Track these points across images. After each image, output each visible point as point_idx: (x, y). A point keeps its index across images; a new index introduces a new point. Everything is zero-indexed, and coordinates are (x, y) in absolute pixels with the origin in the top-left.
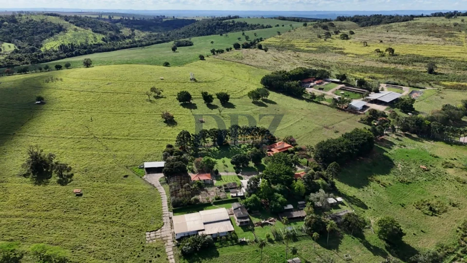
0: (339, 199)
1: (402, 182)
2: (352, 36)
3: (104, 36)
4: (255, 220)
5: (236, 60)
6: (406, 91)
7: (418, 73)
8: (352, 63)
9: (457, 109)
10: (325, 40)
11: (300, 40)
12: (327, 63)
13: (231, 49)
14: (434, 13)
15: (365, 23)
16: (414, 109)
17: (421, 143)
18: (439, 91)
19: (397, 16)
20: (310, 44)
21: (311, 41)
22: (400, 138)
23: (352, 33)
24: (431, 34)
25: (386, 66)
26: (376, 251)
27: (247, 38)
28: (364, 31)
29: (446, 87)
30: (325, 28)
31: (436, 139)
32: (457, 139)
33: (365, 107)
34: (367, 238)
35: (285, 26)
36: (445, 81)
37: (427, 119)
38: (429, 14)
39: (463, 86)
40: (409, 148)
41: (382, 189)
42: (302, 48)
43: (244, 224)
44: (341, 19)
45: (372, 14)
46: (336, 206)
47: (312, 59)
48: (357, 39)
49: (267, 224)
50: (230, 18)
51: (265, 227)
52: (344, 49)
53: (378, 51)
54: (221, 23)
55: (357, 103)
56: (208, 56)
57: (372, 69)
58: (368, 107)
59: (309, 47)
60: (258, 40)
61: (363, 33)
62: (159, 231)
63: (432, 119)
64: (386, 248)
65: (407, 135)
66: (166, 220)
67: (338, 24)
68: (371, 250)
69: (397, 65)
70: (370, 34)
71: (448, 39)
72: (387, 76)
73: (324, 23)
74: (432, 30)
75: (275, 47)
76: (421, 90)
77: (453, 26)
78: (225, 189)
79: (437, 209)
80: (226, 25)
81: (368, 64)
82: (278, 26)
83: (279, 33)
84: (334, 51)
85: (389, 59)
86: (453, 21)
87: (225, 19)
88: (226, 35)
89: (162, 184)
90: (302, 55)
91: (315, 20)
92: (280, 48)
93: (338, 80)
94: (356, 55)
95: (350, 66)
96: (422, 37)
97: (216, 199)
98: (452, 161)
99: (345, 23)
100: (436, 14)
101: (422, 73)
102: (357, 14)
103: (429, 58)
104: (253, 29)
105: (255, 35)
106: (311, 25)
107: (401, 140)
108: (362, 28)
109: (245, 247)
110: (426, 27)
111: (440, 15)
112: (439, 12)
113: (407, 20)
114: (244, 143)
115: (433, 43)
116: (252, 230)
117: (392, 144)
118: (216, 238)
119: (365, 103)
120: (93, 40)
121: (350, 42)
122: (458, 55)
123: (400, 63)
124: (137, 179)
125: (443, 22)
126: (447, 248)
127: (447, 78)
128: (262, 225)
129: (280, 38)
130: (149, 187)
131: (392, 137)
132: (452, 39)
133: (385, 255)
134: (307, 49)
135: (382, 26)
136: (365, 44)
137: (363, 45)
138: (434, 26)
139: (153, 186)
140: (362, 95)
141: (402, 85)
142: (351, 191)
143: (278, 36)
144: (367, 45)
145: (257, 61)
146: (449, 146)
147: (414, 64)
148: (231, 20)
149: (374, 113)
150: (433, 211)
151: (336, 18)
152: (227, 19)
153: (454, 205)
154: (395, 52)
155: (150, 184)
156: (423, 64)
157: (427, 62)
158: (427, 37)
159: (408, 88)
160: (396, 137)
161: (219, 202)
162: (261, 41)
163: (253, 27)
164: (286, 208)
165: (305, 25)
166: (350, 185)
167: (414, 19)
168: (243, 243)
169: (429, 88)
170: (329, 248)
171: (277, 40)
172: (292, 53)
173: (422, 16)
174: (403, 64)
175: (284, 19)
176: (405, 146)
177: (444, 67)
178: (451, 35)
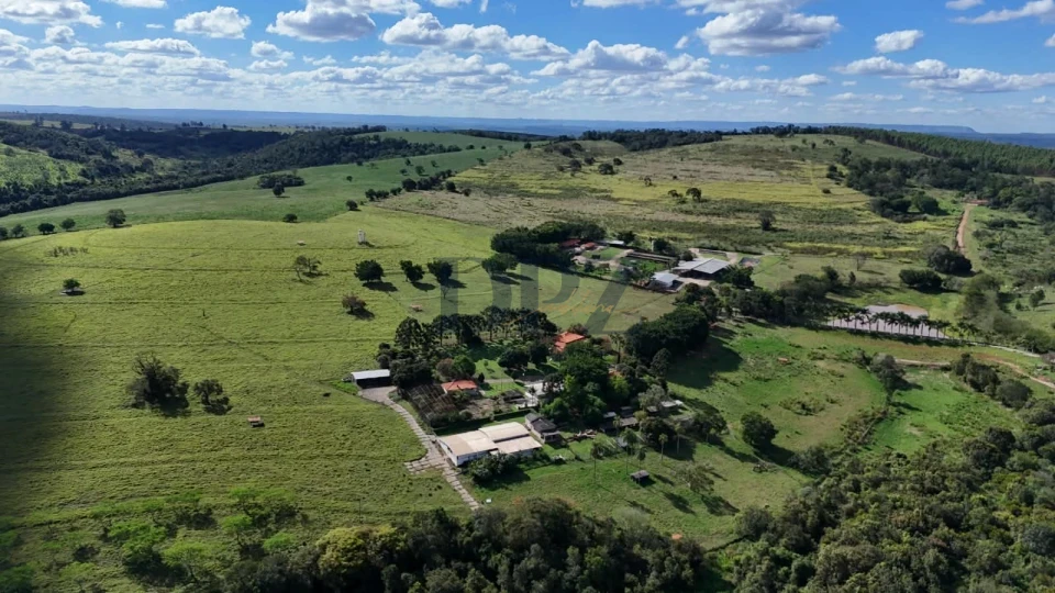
0: (678, 402)
1: (758, 379)
2: (620, 168)
3: (81, 167)
4: (566, 435)
5: (423, 211)
6: (733, 259)
7: (747, 229)
8: (633, 216)
9: (817, 280)
10: (572, 175)
11: (525, 176)
12: (587, 216)
13: (399, 190)
14: (755, 127)
15: (637, 144)
16: (753, 283)
17: (773, 331)
18: (785, 259)
19: (693, 132)
20: (548, 183)
21: (547, 176)
22: (741, 325)
23: (619, 163)
24: (757, 164)
25: (691, 219)
26: (743, 457)
27: (420, 170)
28: (639, 158)
29: (795, 251)
30: (566, 152)
31: (794, 325)
32: (823, 323)
33: (676, 284)
34: (728, 444)
35: (488, 148)
36: (791, 241)
37: (777, 293)
38: (747, 130)
39: (819, 248)
40: (757, 337)
41: (733, 389)
42: (533, 190)
43: (552, 440)
44: (592, 136)
45: (648, 127)
46: (674, 410)
47: (558, 209)
48: (630, 173)
49: (585, 438)
50: (366, 129)
51: (583, 441)
52: (612, 191)
53: (674, 194)
54: (351, 140)
55: (663, 277)
56: (362, 204)
57: (670, 225)
58: (681, 283)
59: (547, 188)
60: (443, 173)
61: (639, 162)
62: (423, 459)
63: (783, 293)
64: (756, 453)
65: (750, 321)
66: (427, 445)
67: (588, 144)
68: (736, 457)
69: (710, 217)
70: (650, 164)
71: (785, 172)
72: (696, 235)
73: (563, 145)
74: (756, 158)
75: (480, 187)
76: (756, 257)
77: (790, 151)
78: (505, 400)
79: (811, 407)
80: (363, 143)
81: (661, 216)
82: (472, 147)
83: (482, 162)
84: (594, 195)
85: (695, 207)
86: (788, 143)
87: (356, 133)
88: (373, 165)
89: (397, 401)
90: (536, 202)
91: (544, 138)
92: (492, 190)
93: (621, 243)
94: (635, 201)
95: (629, 220)
96: (742, 170)
97: (496, 412)
98: (820, 351)
99: (601, 144)
100: (758, 129)
101: (753, 230)
102: (621, 128)
103: (760, 205)
104: (422, 153)
105: (434, 164)
106: (539, 146)
107: (743, 328)
108: (634, 154)
109: (563, 466)
110: (745, 152)
111: (766, 131)
112: (764, 125)
113: (711, 140)
114: (506, 339)
115: (763, 179)
116: (566, 446)
117: (732, 333)
118: (519, 458)
119: (676, 277)
120: (58, 174)
121: (620, 180)
122: (805, 200)
123: (714, 214)
124: (350, 398)
125: (772, 144)
126: (832, 448)
127: (793, 237)
128: (579, 440)
129: (486, 171)
130: (375, 406)
131: (729, 324)
132: (792, 173)
133: (754, 461)
134: (542, 191)
135: (669, 150)
136: (648, 182)
137: (643, 184)
138: (761, 150)
139: (383, 404)
140: (667, 266)
141: (725, 250)
142: (692, 393)
143: (481, 167)
144: (651, 184)
145: (464, 213)
146: (814, 332)
147: (737, 214)
148: (371, 135)
149: (694, 288)
150: (806, 409)
151: (581, 134)
152: (359, 131)
153: (832, 402)
154: (702, 195)
155: (376, 402)
156: (752, 216)
157: (757, 212)
158: (752, 170)
159: (736, 254)
160: (735, 324)
161: (501, 417)
162: (450, 176)
163: (422, 150)
164: (606, 416)
165: (528, 147)
166: (687, 386)
167: (724, 137)
168: (559, 462)
169: (767, 253)
170: (681, 458)
171: (482, 175)
172: (517, 200)
173: (735, 133)
174: (719, 215)
175: (480, 134)
176: (751, 335)
177: (786, 219)
178: (790, 167)
